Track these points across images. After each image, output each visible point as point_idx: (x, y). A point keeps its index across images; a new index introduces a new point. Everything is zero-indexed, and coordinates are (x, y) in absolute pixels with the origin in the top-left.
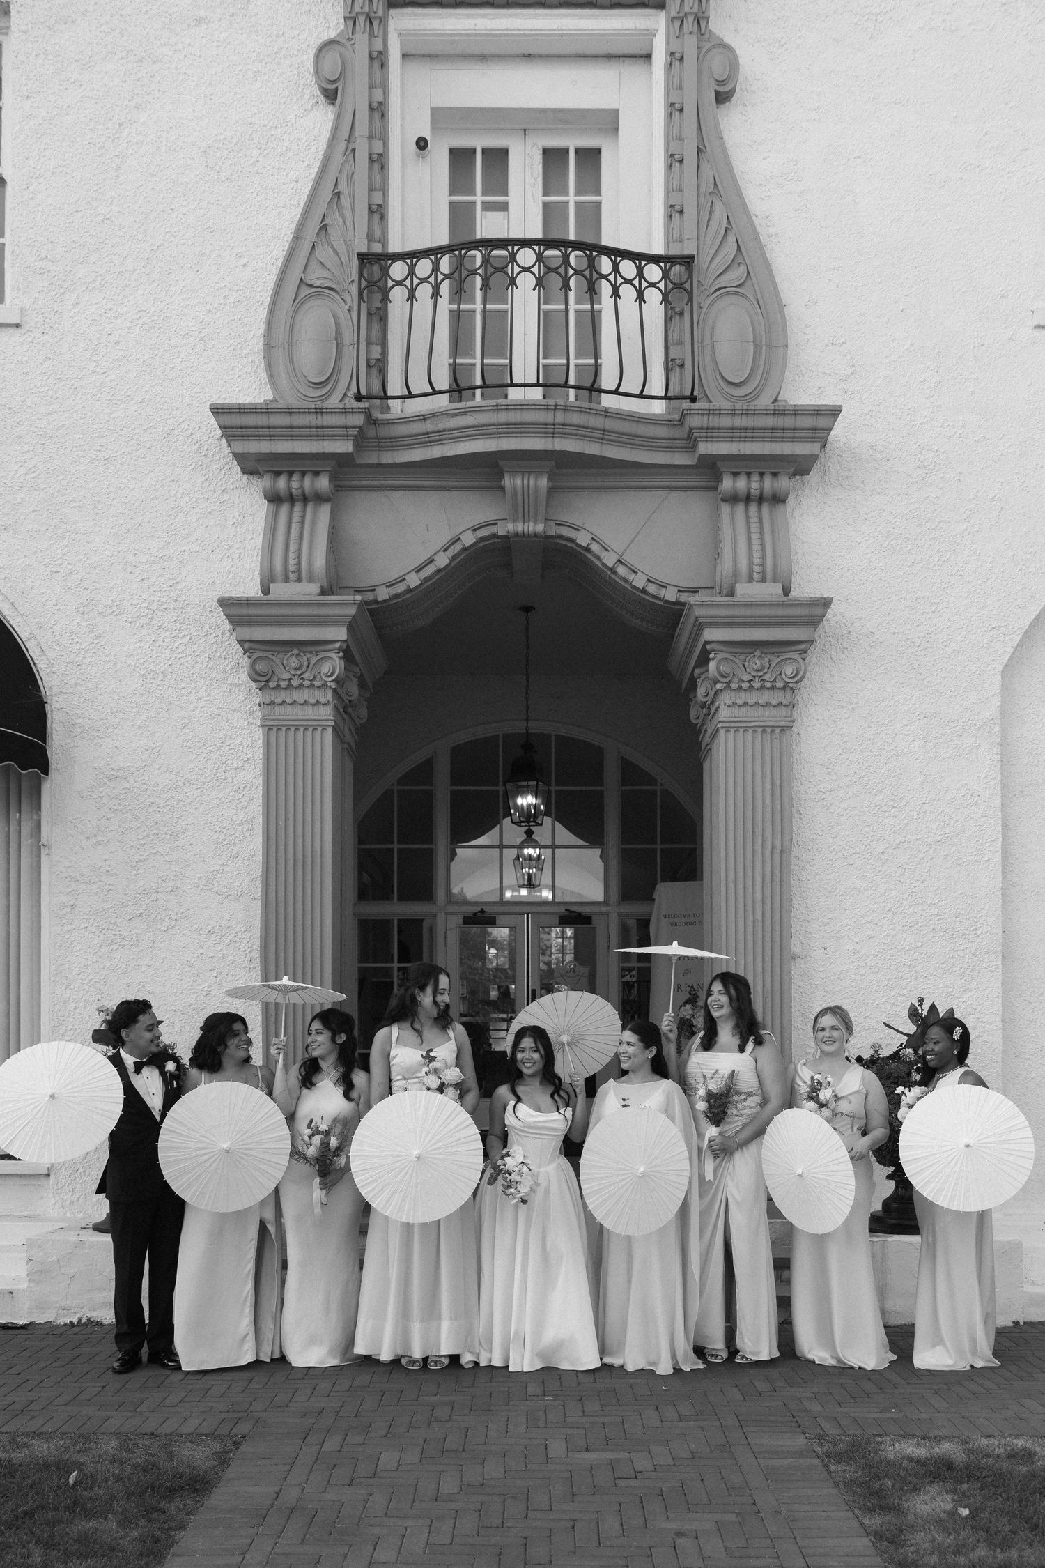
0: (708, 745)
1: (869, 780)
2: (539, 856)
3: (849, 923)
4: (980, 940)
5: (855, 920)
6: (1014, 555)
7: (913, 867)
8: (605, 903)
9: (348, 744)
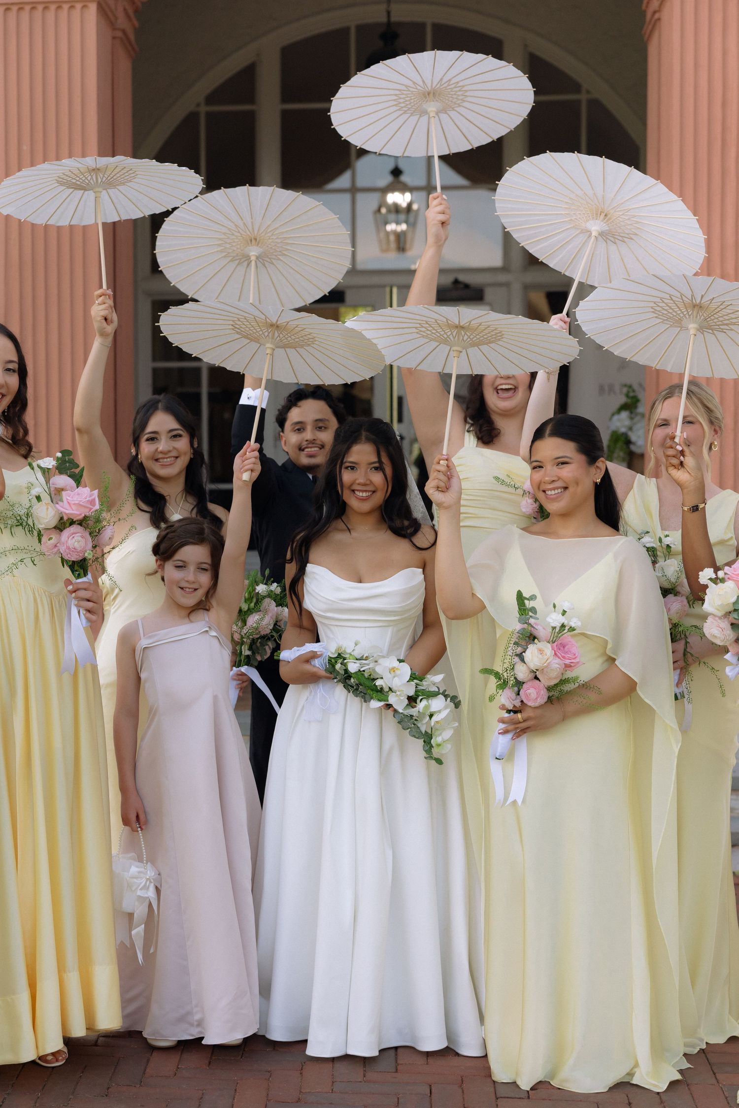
0: (655, 12)
2: (410, 205)
8: (505, 269)
9: (124, 31)
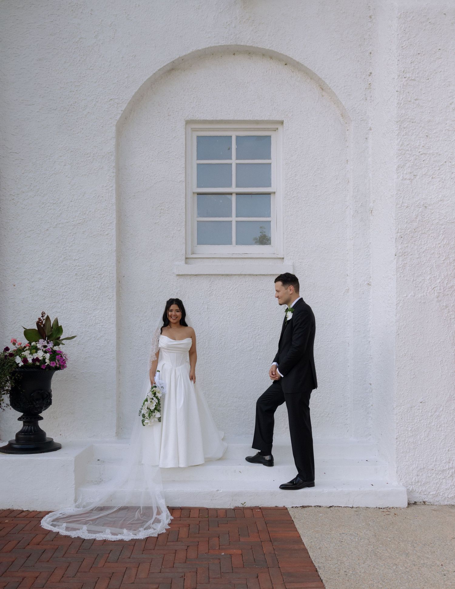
1: (39, 188)
3: (28, 271)
4: (103, 280)
5: (31, 269)
6: (123, 57)
7: (65, 239)
